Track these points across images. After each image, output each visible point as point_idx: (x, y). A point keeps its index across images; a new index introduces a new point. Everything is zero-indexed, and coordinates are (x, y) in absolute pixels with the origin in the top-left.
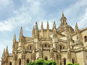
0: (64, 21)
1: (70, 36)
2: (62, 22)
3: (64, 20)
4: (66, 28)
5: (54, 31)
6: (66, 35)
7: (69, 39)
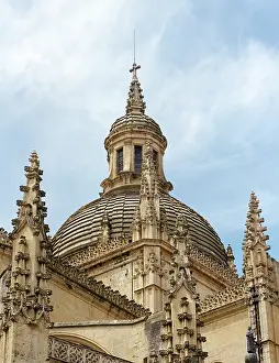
0: (138, 160)
1: (181, 319)
2: (120, 165)
3: (138, 149)
4: (149, 233)
5: (24, 258)
6: (149, 302)
7: (166, 347)
